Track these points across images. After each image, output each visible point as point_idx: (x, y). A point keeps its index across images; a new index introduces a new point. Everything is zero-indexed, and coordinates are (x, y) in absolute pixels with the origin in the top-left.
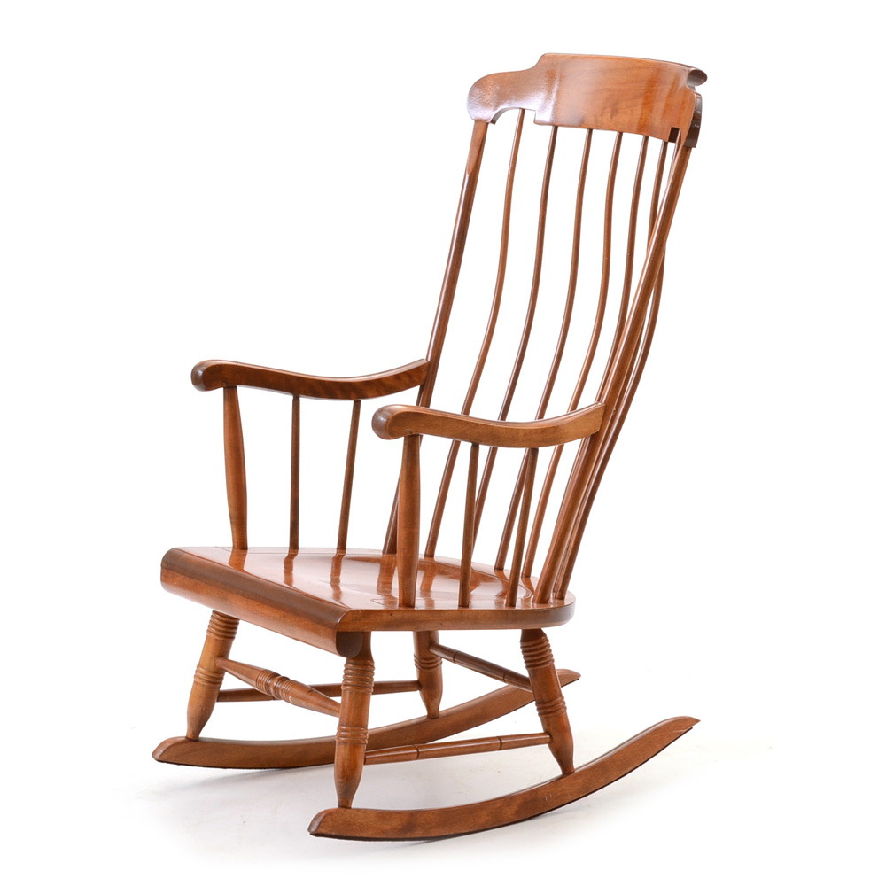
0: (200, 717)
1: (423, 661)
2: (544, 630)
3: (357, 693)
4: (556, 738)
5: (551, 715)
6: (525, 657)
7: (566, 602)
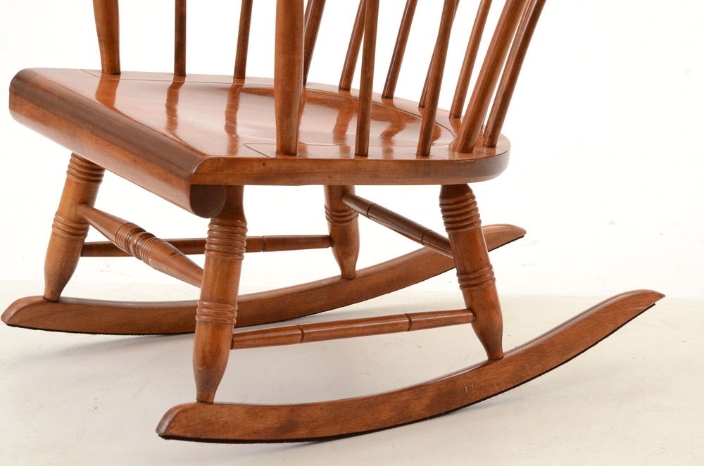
0: (60, 273)
1: (335, 214)
2: (470, 185)
3: (223, 261)
4: (481, 317)
5: (476, 288)
6: (445, 217)
7: (498, 151)
